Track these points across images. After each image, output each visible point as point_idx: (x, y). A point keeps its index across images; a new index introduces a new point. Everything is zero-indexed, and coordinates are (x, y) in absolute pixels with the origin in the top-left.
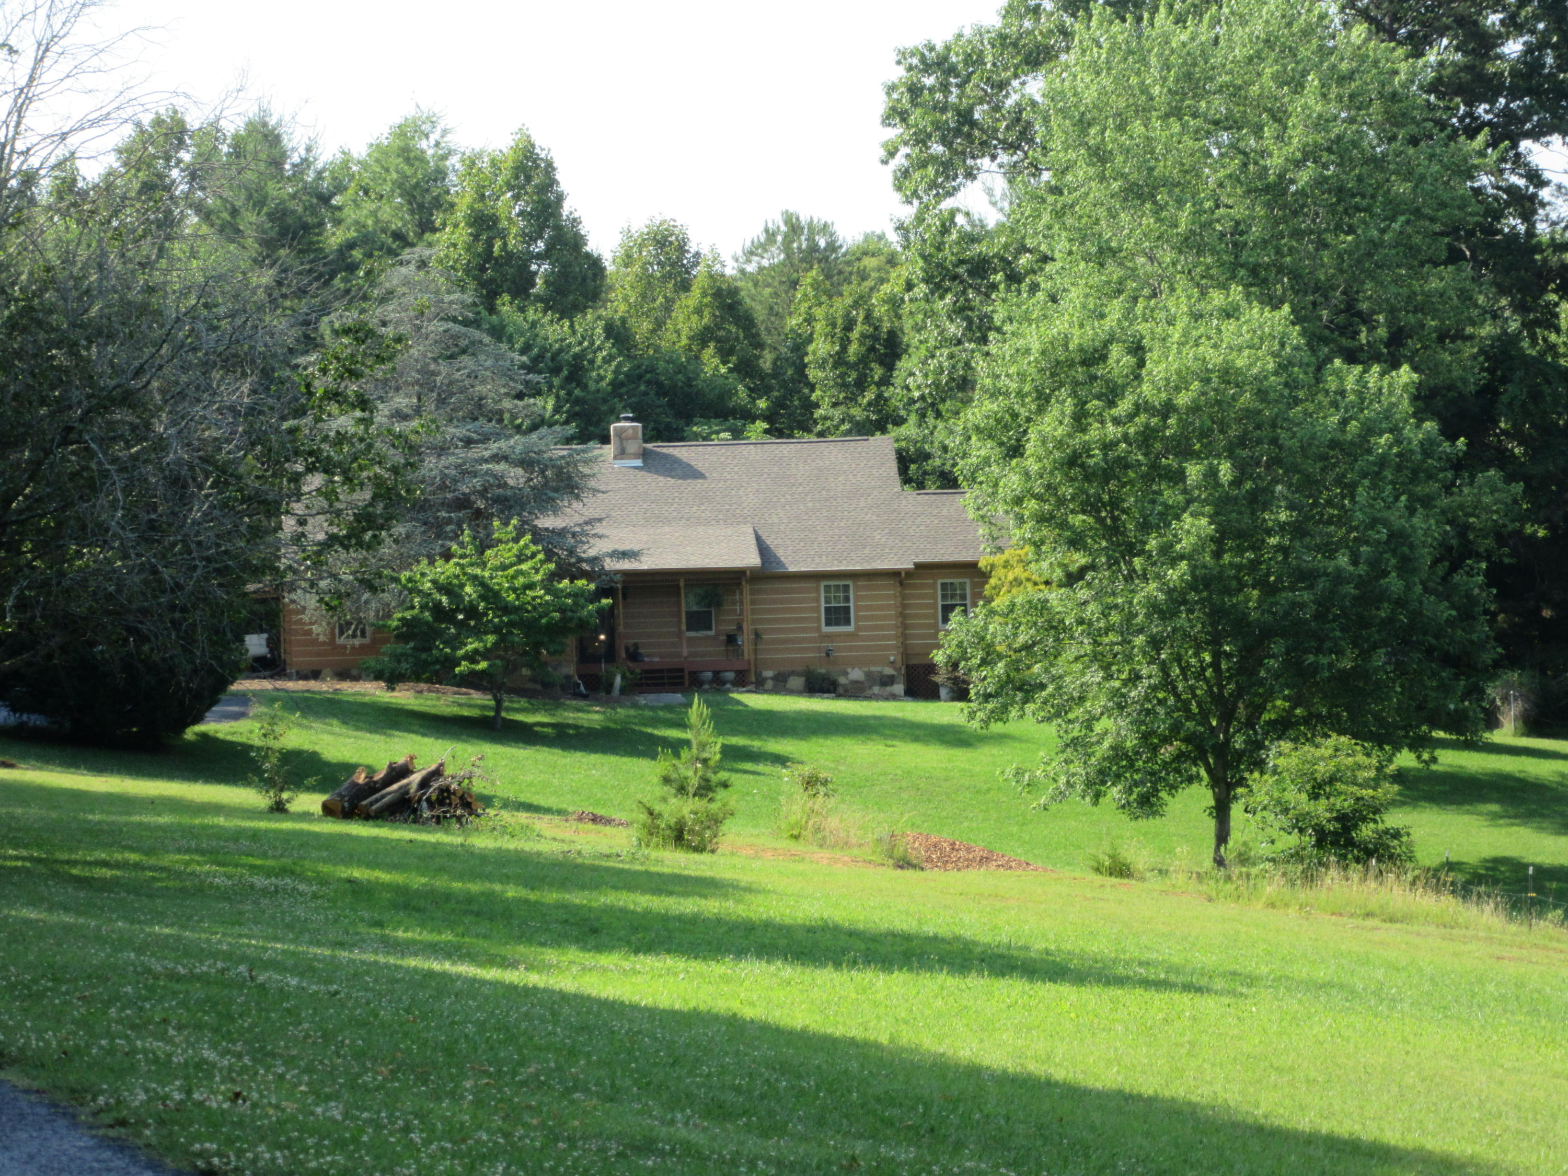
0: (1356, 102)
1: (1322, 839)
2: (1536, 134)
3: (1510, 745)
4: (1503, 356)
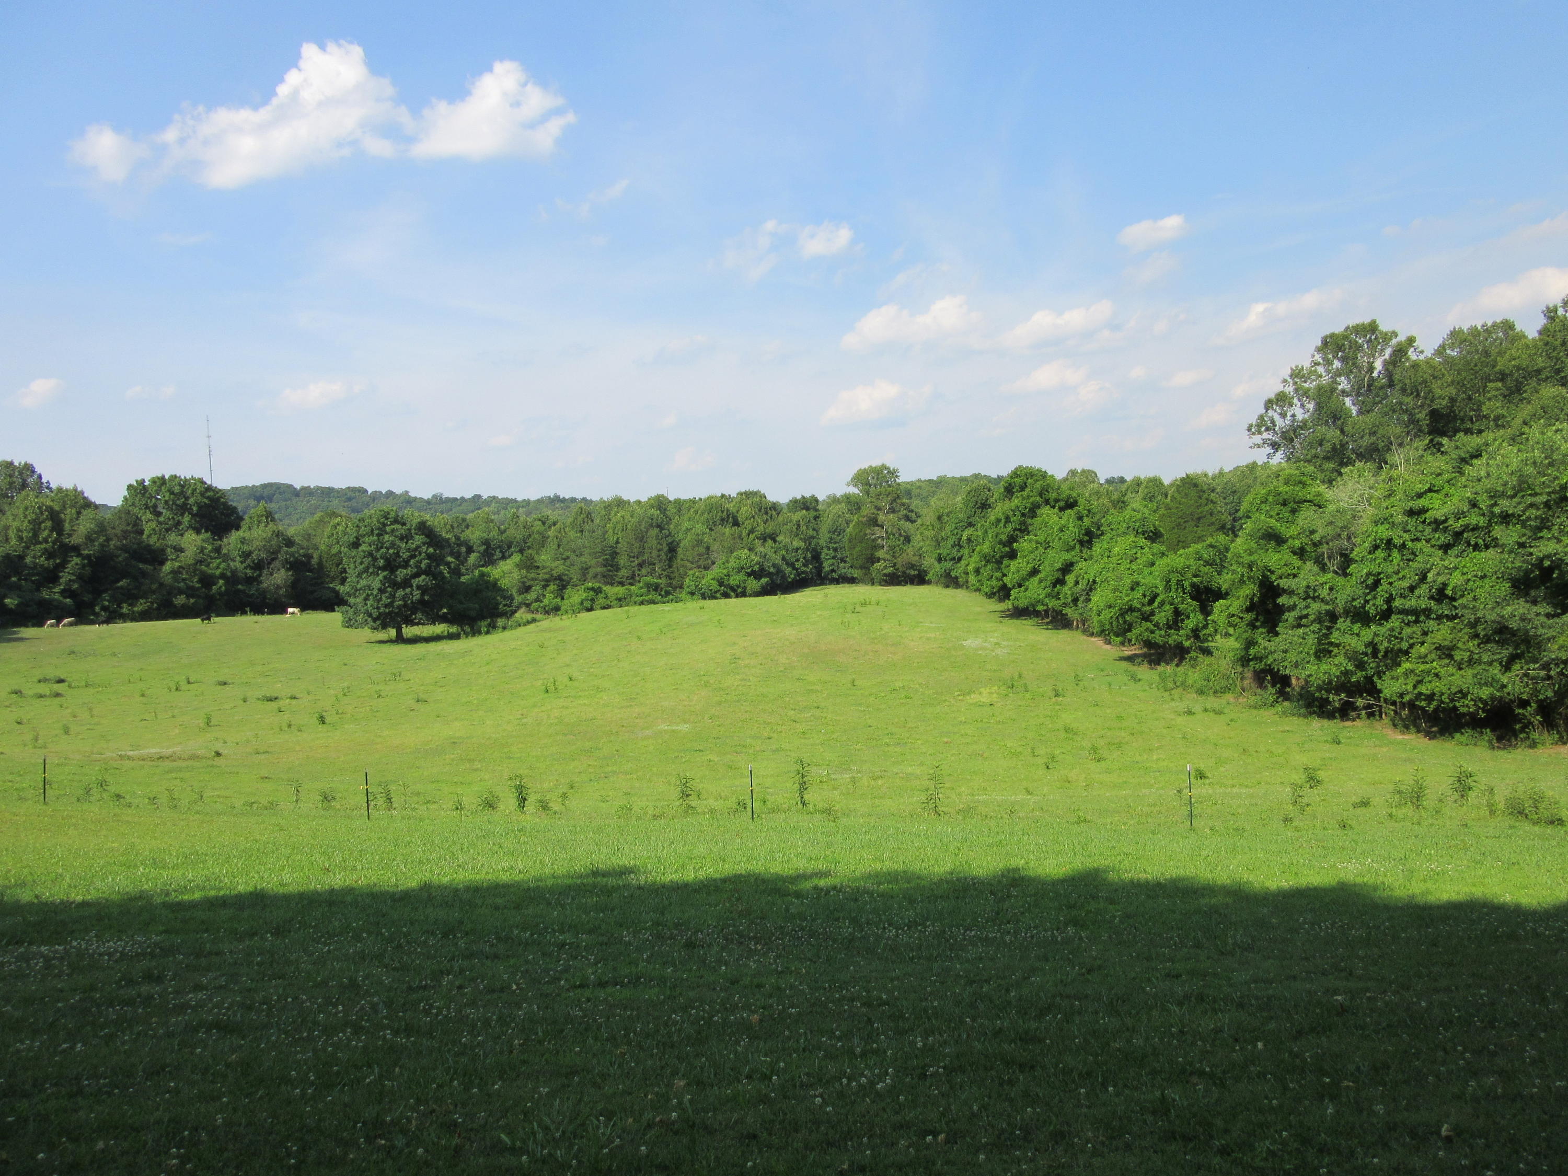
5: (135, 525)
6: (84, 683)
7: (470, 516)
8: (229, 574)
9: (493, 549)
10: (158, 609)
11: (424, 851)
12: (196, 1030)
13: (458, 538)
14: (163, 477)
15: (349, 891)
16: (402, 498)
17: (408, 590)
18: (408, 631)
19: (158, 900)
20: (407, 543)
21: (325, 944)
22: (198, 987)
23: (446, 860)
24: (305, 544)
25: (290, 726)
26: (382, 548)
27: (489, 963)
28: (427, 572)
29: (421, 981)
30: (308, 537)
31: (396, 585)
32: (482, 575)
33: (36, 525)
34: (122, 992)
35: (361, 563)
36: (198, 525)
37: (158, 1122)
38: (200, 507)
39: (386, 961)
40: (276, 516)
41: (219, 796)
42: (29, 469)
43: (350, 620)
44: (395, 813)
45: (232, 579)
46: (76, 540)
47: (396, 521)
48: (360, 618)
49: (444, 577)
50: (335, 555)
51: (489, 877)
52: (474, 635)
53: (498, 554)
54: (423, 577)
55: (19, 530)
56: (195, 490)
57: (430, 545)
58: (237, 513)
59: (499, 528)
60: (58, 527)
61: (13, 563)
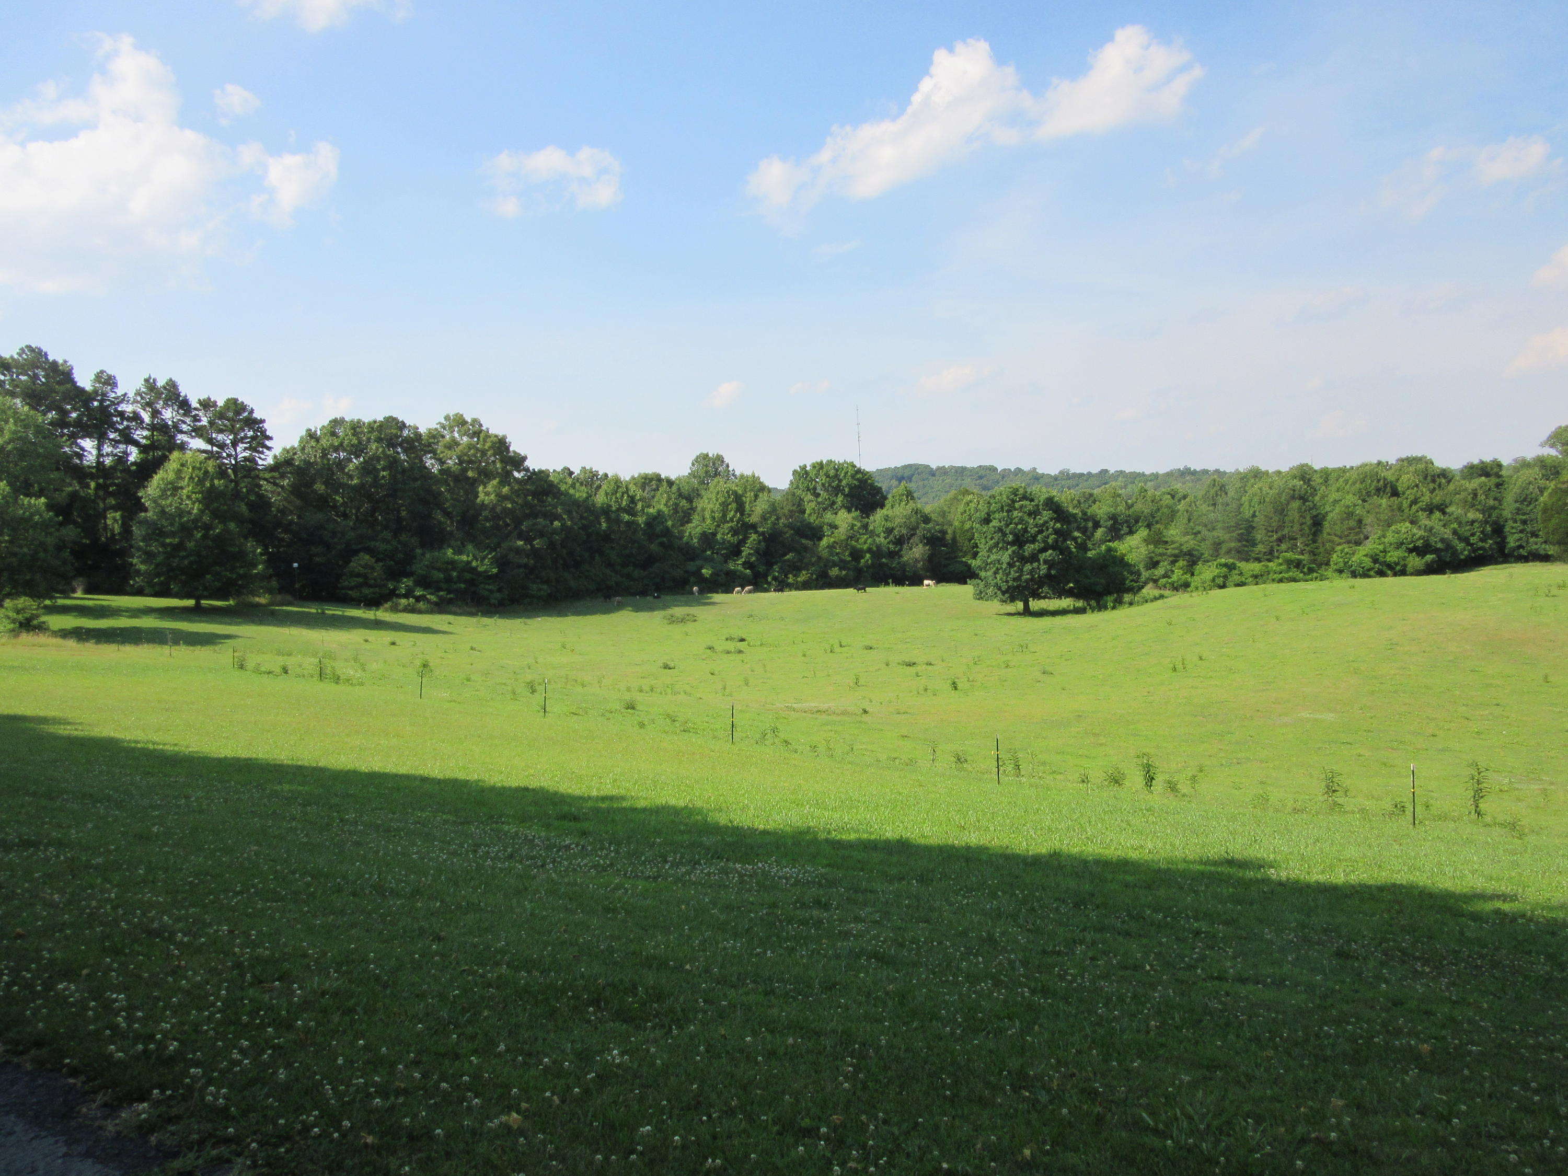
0: (26, 427)
1: (21, 625)
2: (82, 438)
3: (80, 597)
4: (74, 496)
5: (799, 505)
6: (759, 643)
7: (1096, 491)
8: (875, 549)
9: (1120, 524)
10: (817, 579)
11: (1052, 820)
12: (858, 956)
13: (1084, 513)
14: (821, 462)
15: (984, 850)
16: (1030, 476)
17: (1035, 565)
18: (1035, 605)
19: (822, 836)
20: (1034, 519)
21: (964, 897)
22: (857, 919)
23: (1074, 831)
24: (941, 520)
25: (926, 690)
26: (1011, 523)
27: (1121, 939)
28: (1054, 547)
29: (1055, 946)
30: (943, 514)
31: (1024, 560)
32: (1109, 550)
33: (725, 505)
34: (798, 912)
35: (992, 539)
36: (849, 505)
37: (834, 1031)
38: (851, 488)
39: (1021, 921)
40: (915, 495)
41: (866, 749)
42: (720, 459)
43: (981, 592)
44: (1024, 780)
45: (877, 553)
46: (754, 519)
47: (1024, 498)
48: (990, 591)
49: (1071, 552)
50: (967, 531)
51: (1119, 853)
52: (1100, 610)
53: (1125, 529)
54: (1050, 552)
55: (713, 511)
56: (846, 473)
57: (1057, 520)
58: (882, 494)
59: (1126, 503)
60: (741, 508)
61: (708, 539)
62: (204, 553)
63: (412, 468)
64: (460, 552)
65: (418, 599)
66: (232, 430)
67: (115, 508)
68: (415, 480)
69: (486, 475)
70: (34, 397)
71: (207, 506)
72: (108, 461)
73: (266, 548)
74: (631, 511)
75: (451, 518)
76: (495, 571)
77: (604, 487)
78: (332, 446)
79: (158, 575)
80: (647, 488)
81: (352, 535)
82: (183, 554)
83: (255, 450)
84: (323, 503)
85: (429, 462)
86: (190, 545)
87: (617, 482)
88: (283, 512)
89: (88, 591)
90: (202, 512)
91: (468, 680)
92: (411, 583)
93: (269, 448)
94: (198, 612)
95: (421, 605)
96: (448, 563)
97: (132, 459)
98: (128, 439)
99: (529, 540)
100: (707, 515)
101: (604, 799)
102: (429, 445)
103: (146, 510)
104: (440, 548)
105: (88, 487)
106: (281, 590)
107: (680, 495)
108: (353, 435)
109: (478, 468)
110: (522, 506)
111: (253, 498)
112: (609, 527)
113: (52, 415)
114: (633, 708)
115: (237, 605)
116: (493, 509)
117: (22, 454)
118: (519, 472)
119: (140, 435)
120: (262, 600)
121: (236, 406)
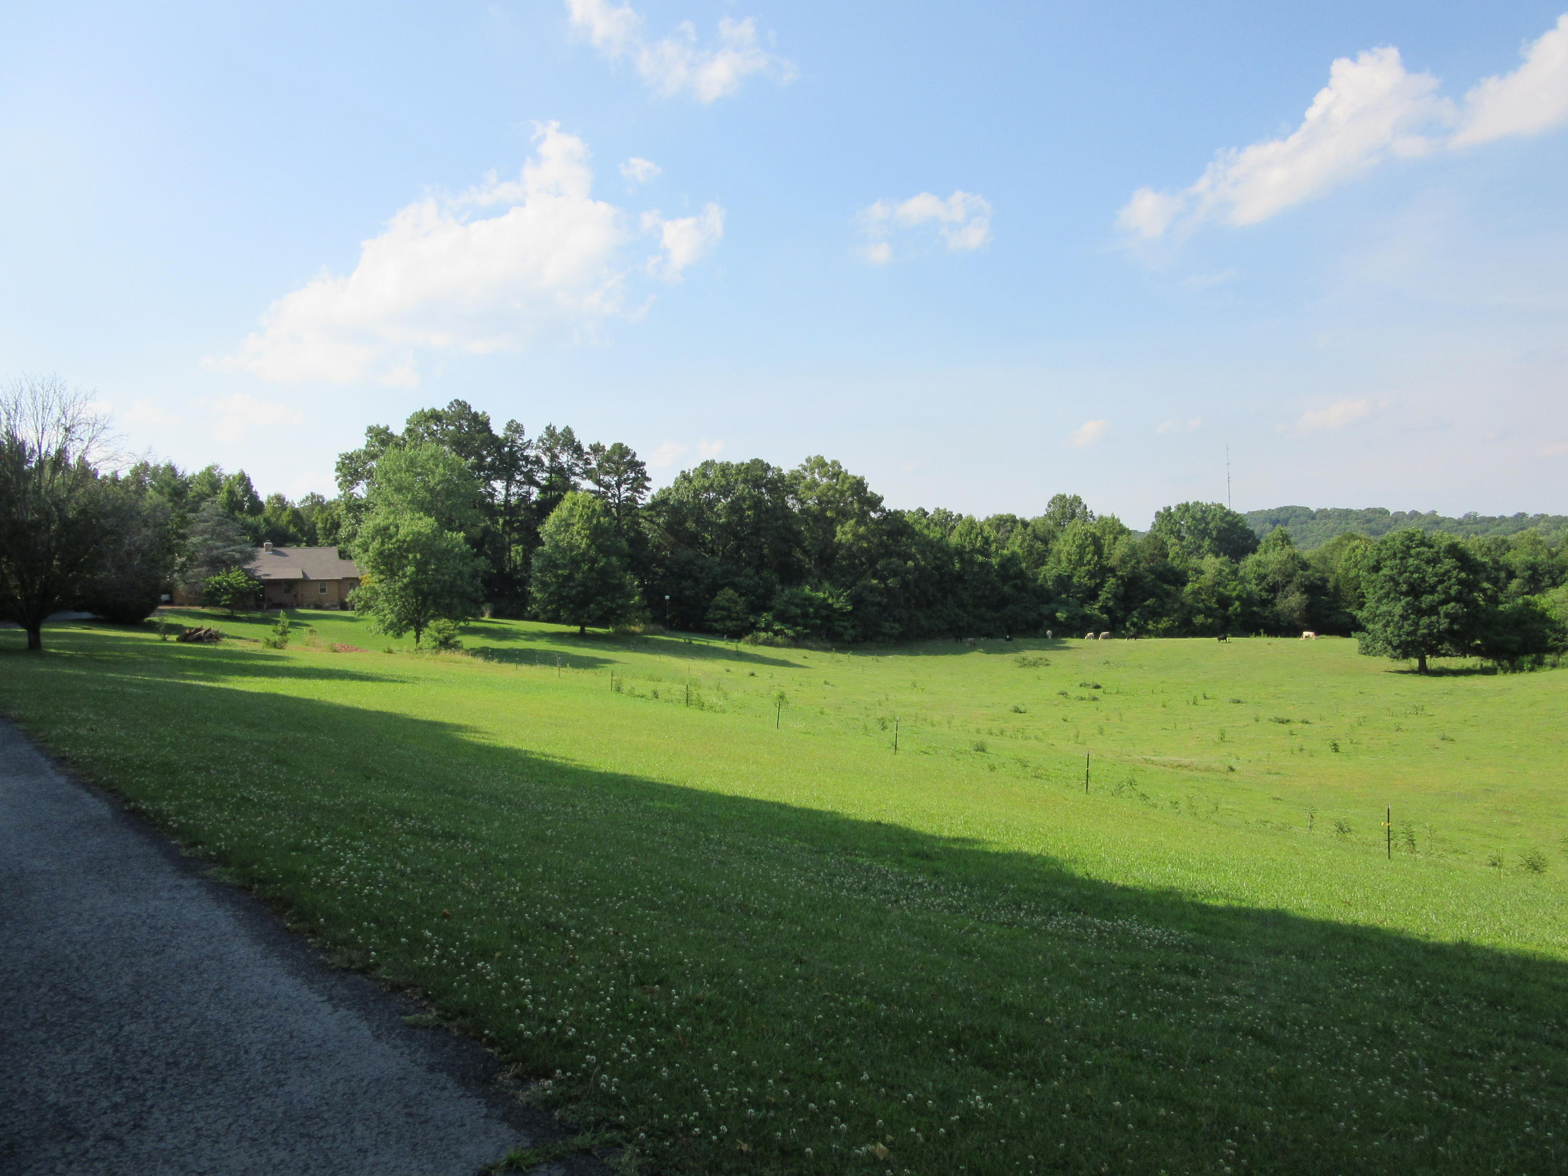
0: (453, 470)
1: (441, 643)
2: (495, 479)
3: (487, 621)
4: (486, 531)
5: (1161, 549)
6: (1115, 690)
7: (1511, 538)
8: (1245, 596)
9: (1541, 575)
10: (1179, 627)
11: (1457, 905)
12: (1233, 1031)
13: (1496, 562)
14: (1187, 504)
15: (1375, 931)
16: (1428, 520)
17: (1434, 618)
18: (1433, 662)
19: (1187, 899)
20: (1434, 567)
21: (1353, 981)
22: (1230, 991)
23: (1485, 919)
24: (1321, 567)
25: (1301, 750)
26: (1405, 572)
27: (1549, 1049)
28: (1457, 599)
29: (1466, 1048)
30: (1324, 560)
31: (1420, 612)
32: (1527, 604)
33: (1082, 548)
34: (1164, 976)
35: (1382, 588)
36: (1217, 549)
37: (1210, 1109)
38: (1220, 531)
39: (1423, 1015)
40: (1292, 539)
41: (1232, 810)
42: (1077, 500)
43: (1368, 647)
44: (1419, 856)
45: (1247, 601)
46: (1113, 562)
47: (1422, 543)
48: (1379, 645)
49: (1478, 605)
50: (1353, 579)
51: (1543, 950)
52: (1514, 671)
53: (1547, 580)
54: (1452, 604)
55: (1069, 554)
56: (1215, 515)
57: (1462, 569)
58: (1254, 537)
59: (1549, 551)
60: (1099, 551)
61: (1063, 582)
62: (590, 584)
63: (775, 508)
64: (816, 588)
65: (776, 633)
66: (617, 472)
67: (518, 542)
68: (777, 519)
69: (844, 515)
70: (461, 445)
71: (593, 542)
72: (513, 500)
73: (642, 581)
74: (984, 552)
75: (809, 557)
76: (850, 608)
77: (959, 528)
78: (703, 487)
79: (551, 603)
80: (1002, 530)
81: (718, 570)
82: (571, 584)
83: (636, 490)
84: (693, 540)
85: (791, 502)
86: (579, 576)
87: (972, 523)
88: (658, 547)
89: (495, 615)
90: (589, 546)
91: (822, 713)
92: (770, 618)
93: (648, 489)
94: (582, 638)
95: (779, 639)
96: (805, 599)
97: (533, 498)
98: (532, 482)
99: (883, 579)
100: (1063, 557)
101: (956, 840)
102: (792, 486)
103: (543, 544)
104: (799, 585)
105: (497, 523)
106: (654, 620)
107: (1036, 537)
108: (723, 476)
109: (836, 508)
110: (878, 546)
111: (632, 534)
112: (962, 568)
113: (472, 460)
114: (983, 750)
115: (616, 632)
116: (850, 548)
117: (449, 494)
118: (875, 512)
119: (541, 477)
120: (637, 629)
121: (621, 451)
